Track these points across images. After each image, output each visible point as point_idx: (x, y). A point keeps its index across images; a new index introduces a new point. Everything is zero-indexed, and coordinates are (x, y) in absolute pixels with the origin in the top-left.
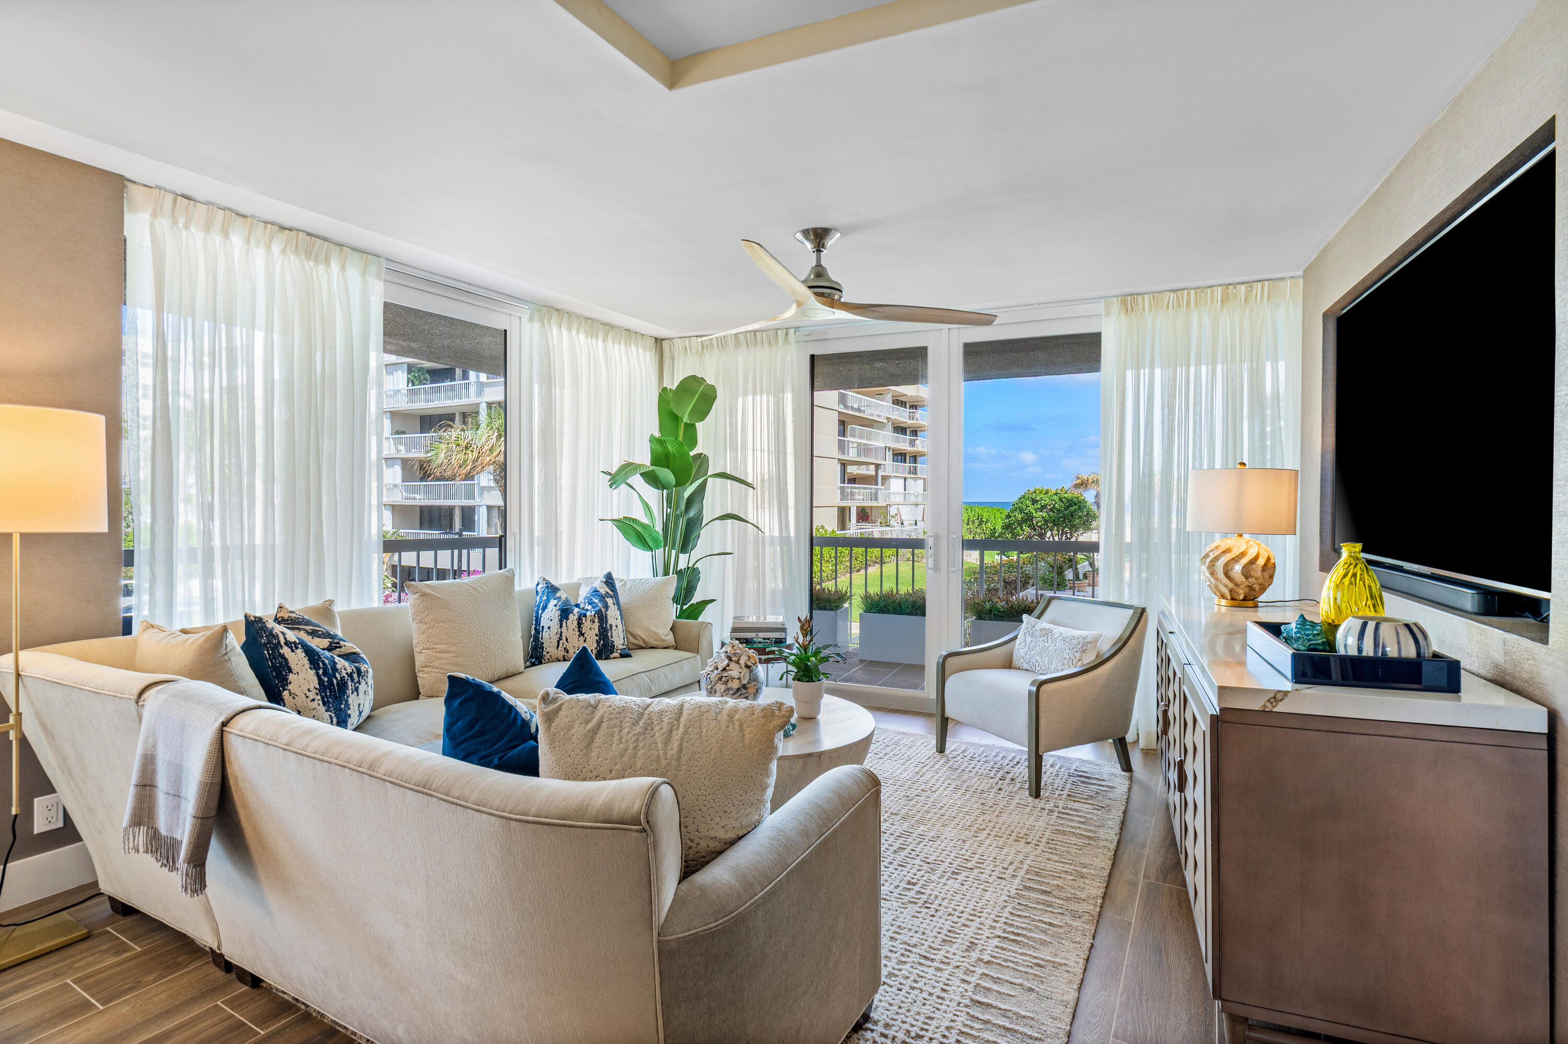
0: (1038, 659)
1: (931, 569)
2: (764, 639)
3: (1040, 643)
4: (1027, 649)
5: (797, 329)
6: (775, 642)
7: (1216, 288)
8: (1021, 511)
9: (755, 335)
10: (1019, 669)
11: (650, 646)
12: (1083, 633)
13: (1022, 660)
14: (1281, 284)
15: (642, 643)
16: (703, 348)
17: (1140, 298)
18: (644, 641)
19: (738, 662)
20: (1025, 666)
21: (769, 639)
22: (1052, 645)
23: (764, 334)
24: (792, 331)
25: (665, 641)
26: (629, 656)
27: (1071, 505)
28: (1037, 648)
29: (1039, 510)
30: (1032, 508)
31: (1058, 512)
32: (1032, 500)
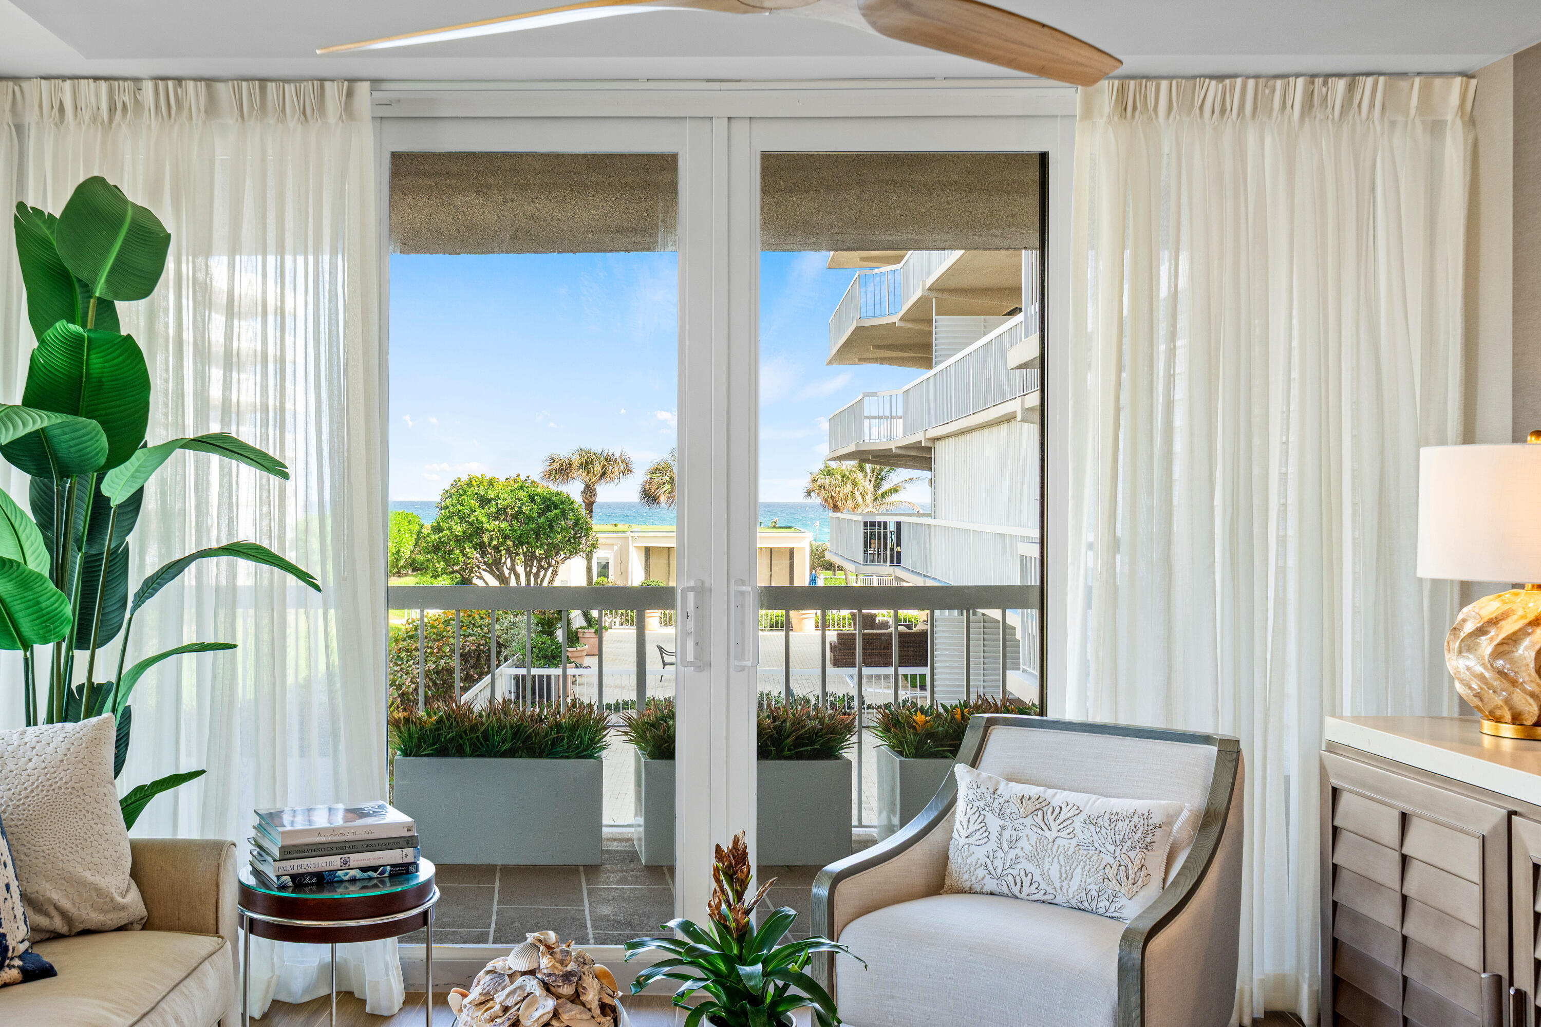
0: (1030, 868)
1: (691, 664)
2: (364, 869)
3: (1028, 831)
4: (993, 845)
5: (376, 82)
6: (392, 876)
7: (1292, 80)
8: (462, 519)
9: (263, 89)
10: (971, 891)
11: (81, 927)
12: (1142, 805)
13: (981, 872)
14: (1404, 84)
15: (59, 924)
16: (112, 109)
17: (1152, 85)
18: (64, 914)
19: (576, 998)
20: (991, 885)
21: (375, 869)
22: (1064, 833)
23: (290, 89)
24: (363, 89)
25: (123, 908)
26: (47, 972)
27: (548, 509)
28: (1023, 843)
29: (494, 516)
30: (481, 513)
31: (527, 519)
32: (479, 497)
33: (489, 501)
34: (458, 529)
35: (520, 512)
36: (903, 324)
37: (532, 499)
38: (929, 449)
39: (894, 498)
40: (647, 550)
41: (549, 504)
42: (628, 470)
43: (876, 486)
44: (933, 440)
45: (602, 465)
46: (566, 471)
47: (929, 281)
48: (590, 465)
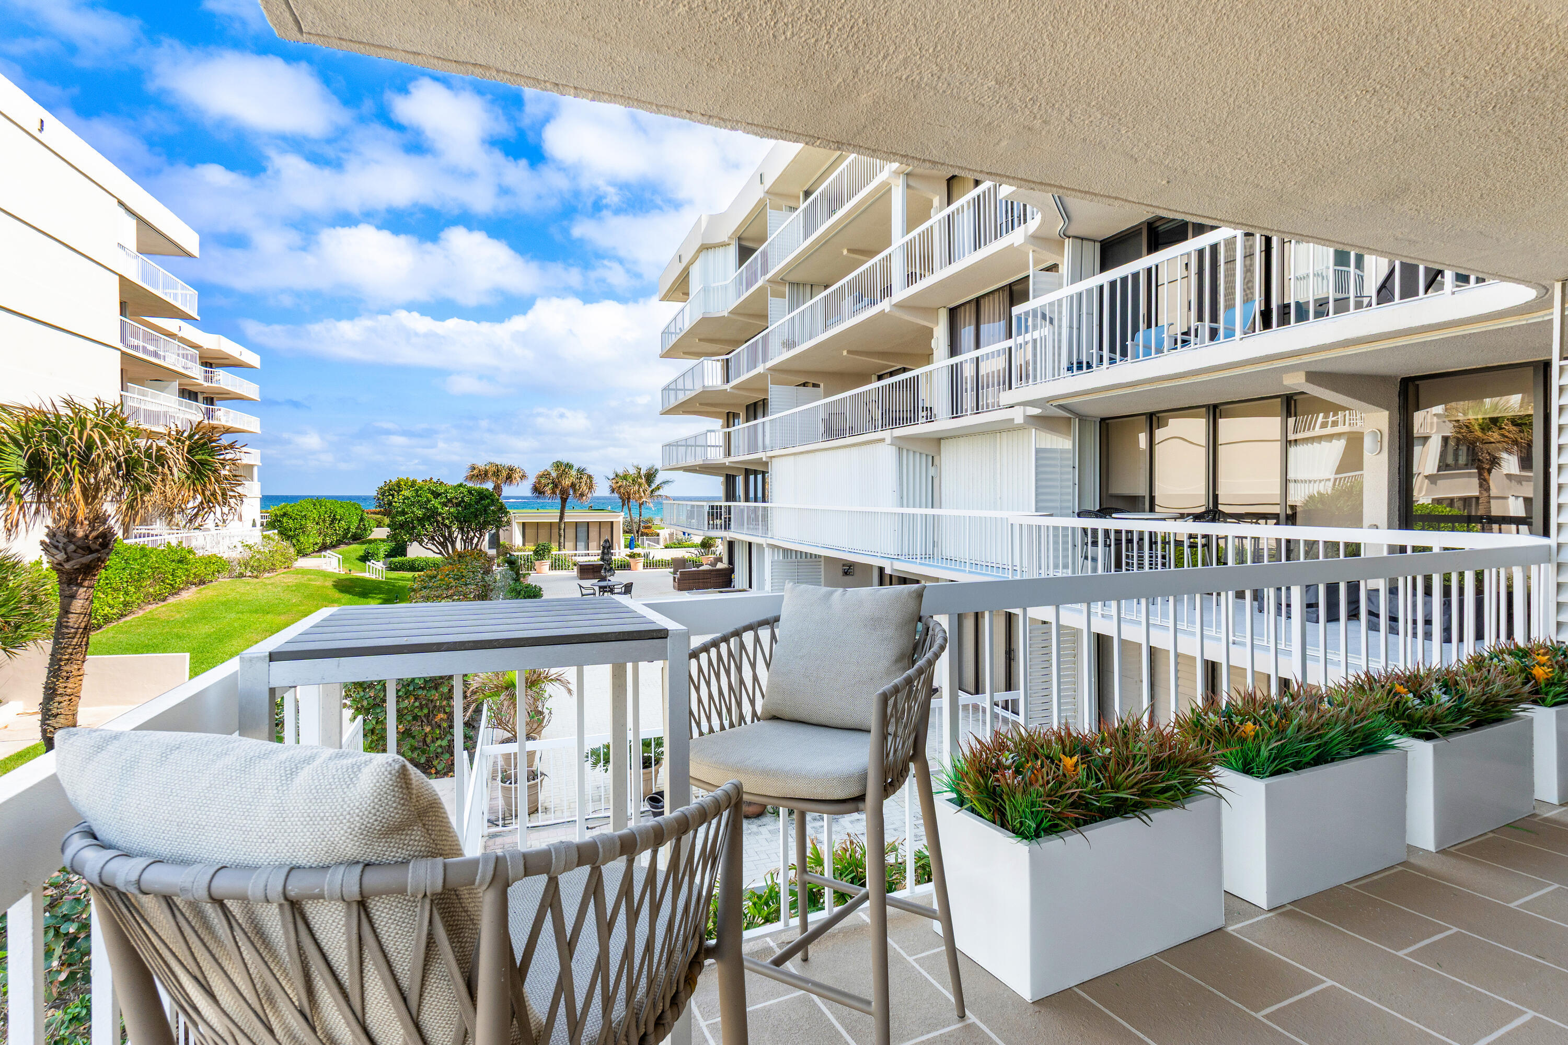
8: (421, 506)
29: (445, 504)
30: (435, 502)
31: (468, 506)
32: (433, 493)
33: (440, 495)
34: (420, 513)
35: (463, 501)
36: (732, 391)
37: (470, 492)
38: (767, 463)
39: (658, 493)
40: (524, 524)
41: (482, 496)
42: (523, 477)
43: (649, 486)
44: (771, 457)
45: (504, 474)
46: (482, 475)
47: (769, 364)
48: (497, 473)
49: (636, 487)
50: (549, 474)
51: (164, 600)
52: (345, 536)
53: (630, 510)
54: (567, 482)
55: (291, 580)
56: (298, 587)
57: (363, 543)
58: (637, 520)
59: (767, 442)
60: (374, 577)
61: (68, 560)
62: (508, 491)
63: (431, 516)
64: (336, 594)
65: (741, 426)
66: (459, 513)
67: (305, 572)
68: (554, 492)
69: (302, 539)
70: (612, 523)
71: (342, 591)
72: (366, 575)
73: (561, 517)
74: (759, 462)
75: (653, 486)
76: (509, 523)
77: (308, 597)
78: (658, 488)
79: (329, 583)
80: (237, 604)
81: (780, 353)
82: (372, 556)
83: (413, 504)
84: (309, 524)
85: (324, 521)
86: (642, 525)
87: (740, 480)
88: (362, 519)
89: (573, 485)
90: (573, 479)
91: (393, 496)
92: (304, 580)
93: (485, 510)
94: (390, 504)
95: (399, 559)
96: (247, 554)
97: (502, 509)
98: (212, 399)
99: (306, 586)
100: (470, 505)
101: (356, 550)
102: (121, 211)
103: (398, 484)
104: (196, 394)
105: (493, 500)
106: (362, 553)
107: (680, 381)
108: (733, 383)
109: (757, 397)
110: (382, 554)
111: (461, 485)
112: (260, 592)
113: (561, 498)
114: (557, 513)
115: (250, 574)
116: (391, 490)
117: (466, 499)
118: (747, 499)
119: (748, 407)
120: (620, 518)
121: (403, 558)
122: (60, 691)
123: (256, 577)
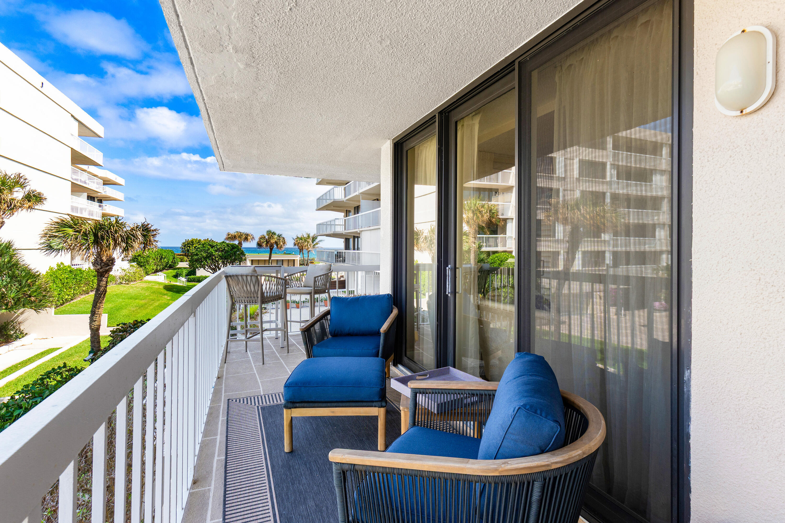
29: (216, 251)
30: (212, 250)
31: (226, 252)
32: (210, 245)
33: (214, 246)
34: (205, 255)
35: (224, 249)
36: (348, 201)
37: (228, 245)
38: (359, 233)
39: (317, 246)
40: (252, 260)
41: (233, 247)
42: (253, 238)
43: (313, 243)
44: (361, 231)
45: (244, 236)
46: (233, 238)
47: (361, 191)
48: (240, 236)
49: (306, 243)
50: (265, 237)
51: (88, 293)
52: (166, 266)
53: (303, 254)
54: (273, 241)
55: (144, 285)
56: (147, 289)
57: (175, 269)
58: (307, 259)
59: (360, 224)
60: (181, 285)
61: (101, 268)
62: (245, 245)
63: (210, 256)
64: (166, 292)
65: (352, 216)
66: (223, 255)
67: (150, 282)
68: (267, 246)
69: (147, 267)
70: (294, 260)
71: (168, 290)
72: (178, 284)
73: (270, 257)
74: (356, 233)
75: (315, 243)
76: (245, 260)
77: (152, 293)
78: (317, 244)
79: (162, 287)
80: (121, 295)
81: (365, 187)
82: (180, 275)
83: (201, 251)
84: (151, 260)
85: (157, 259)
86: (309, 261)
87: (351, 240)
88: (174, 258)
89: (276, 243)
90: (276, 240)
91: (189, 247)
92: (150, 285)
93: (235, 254)
94: (188, 251)
95: (192, 276)
96: (123, 273)
97: (243, 254)
98: (101, 200)
99: (151, 288)
100: (228, 251)
101: (171, 273)
102: (73, 119)
103: (192, 242)
104: (94, 198)
105: (238, 249)
106: (174, 274)
107: (325, 196)
108: (348, 198)
109: (356, 204)
110: (184, 274)
111: (223, 242)
112: (131, 290)
113: (270, 248)
114: (268, 255)
115: (124, 282)
116: (188, 244)
117: (226, 248)
118: (354, 249)
119: (355, 208)
120: (298, 258)
121: (194, 276)
122: (97, 313)
123: (128, 284)
